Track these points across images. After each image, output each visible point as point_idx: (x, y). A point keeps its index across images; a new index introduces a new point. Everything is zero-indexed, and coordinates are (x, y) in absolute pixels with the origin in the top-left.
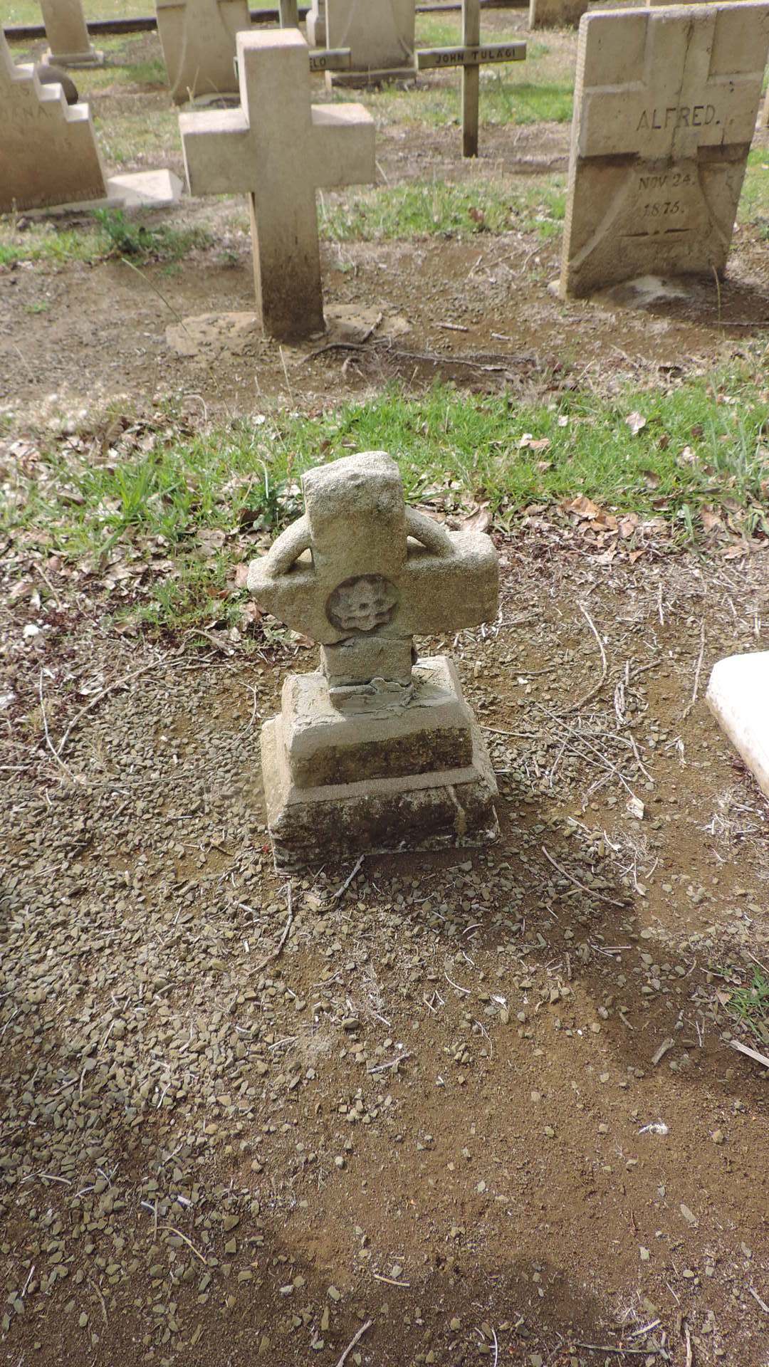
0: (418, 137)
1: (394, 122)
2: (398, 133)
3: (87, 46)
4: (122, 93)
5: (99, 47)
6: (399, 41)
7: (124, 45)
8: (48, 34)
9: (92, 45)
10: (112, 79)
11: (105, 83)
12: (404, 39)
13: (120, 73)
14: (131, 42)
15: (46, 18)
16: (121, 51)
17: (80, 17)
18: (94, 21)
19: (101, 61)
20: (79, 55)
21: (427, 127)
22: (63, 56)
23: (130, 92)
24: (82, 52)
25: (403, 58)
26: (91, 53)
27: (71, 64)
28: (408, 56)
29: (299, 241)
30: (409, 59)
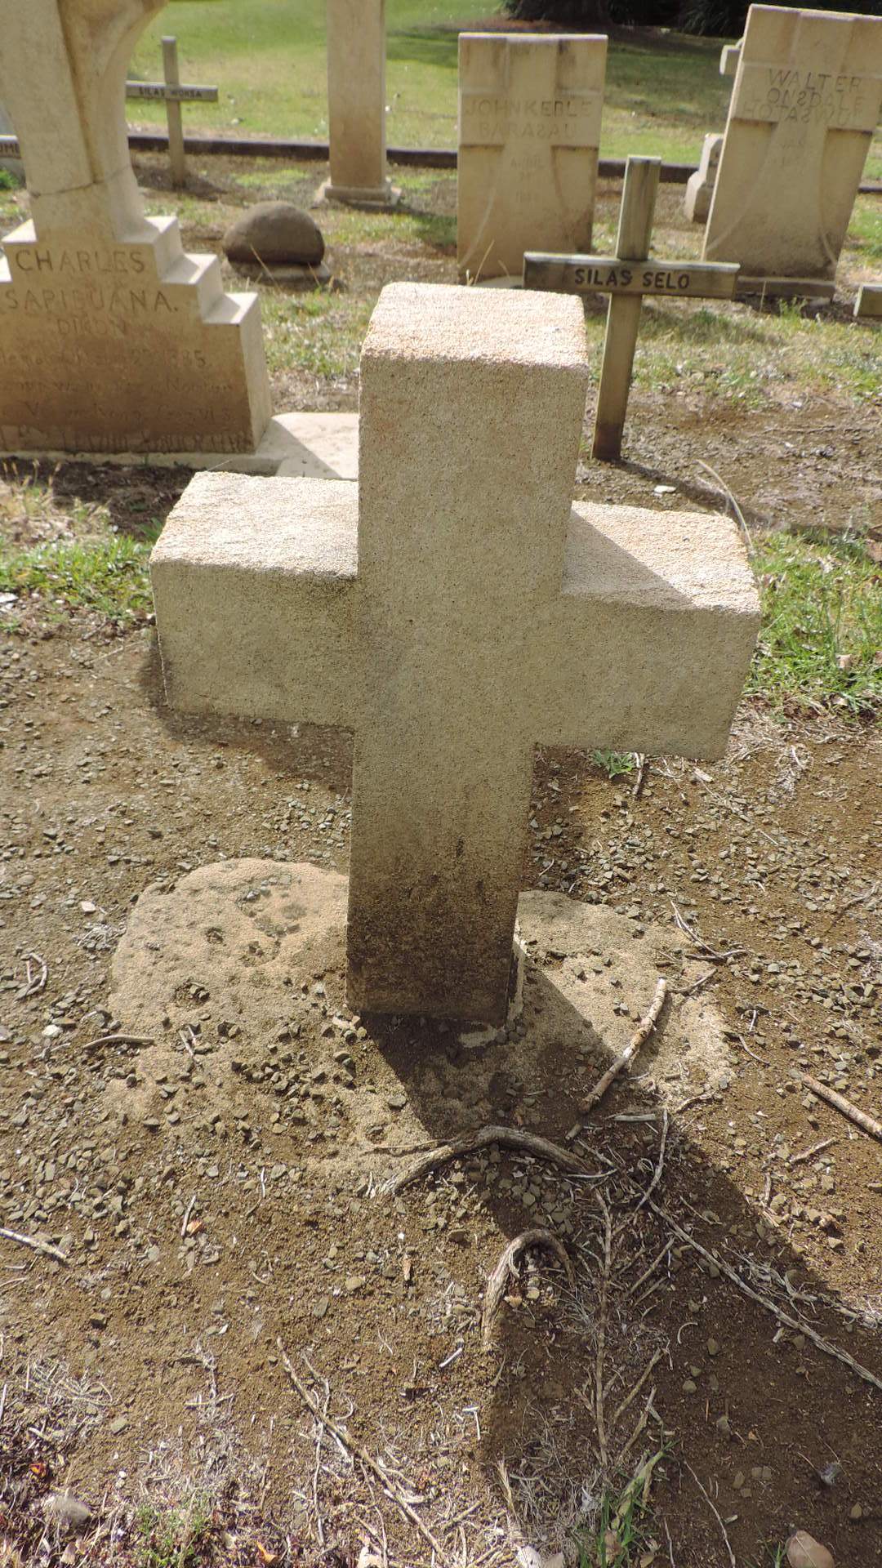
0: (823, 411)
1: (788, 376)
2: (787, 396)
3: (380, 180)
4: (395, 254)
5: (399, 183)
6: (820, 239)
7: (435, 183)
8: (331, 156)
9: (388, 179)
10: (392, 230)
11: (378, 237)
12: (828, 237)
13: (409, 224)
14: (447, 180)
15: (331, 137)
16: (427, 191)
17: (379, 139)
18: (397, 146)
19: (394, 202)
20: (368, 190)
21: (843, 395)
22: (345, 189)
23: (409, 254)
24: (373, 187)
25: (820, 265)
26: (384, 190)
27: (354, 202)
28: (829, 262)
29: (467, 848)
30: (829, 268)
